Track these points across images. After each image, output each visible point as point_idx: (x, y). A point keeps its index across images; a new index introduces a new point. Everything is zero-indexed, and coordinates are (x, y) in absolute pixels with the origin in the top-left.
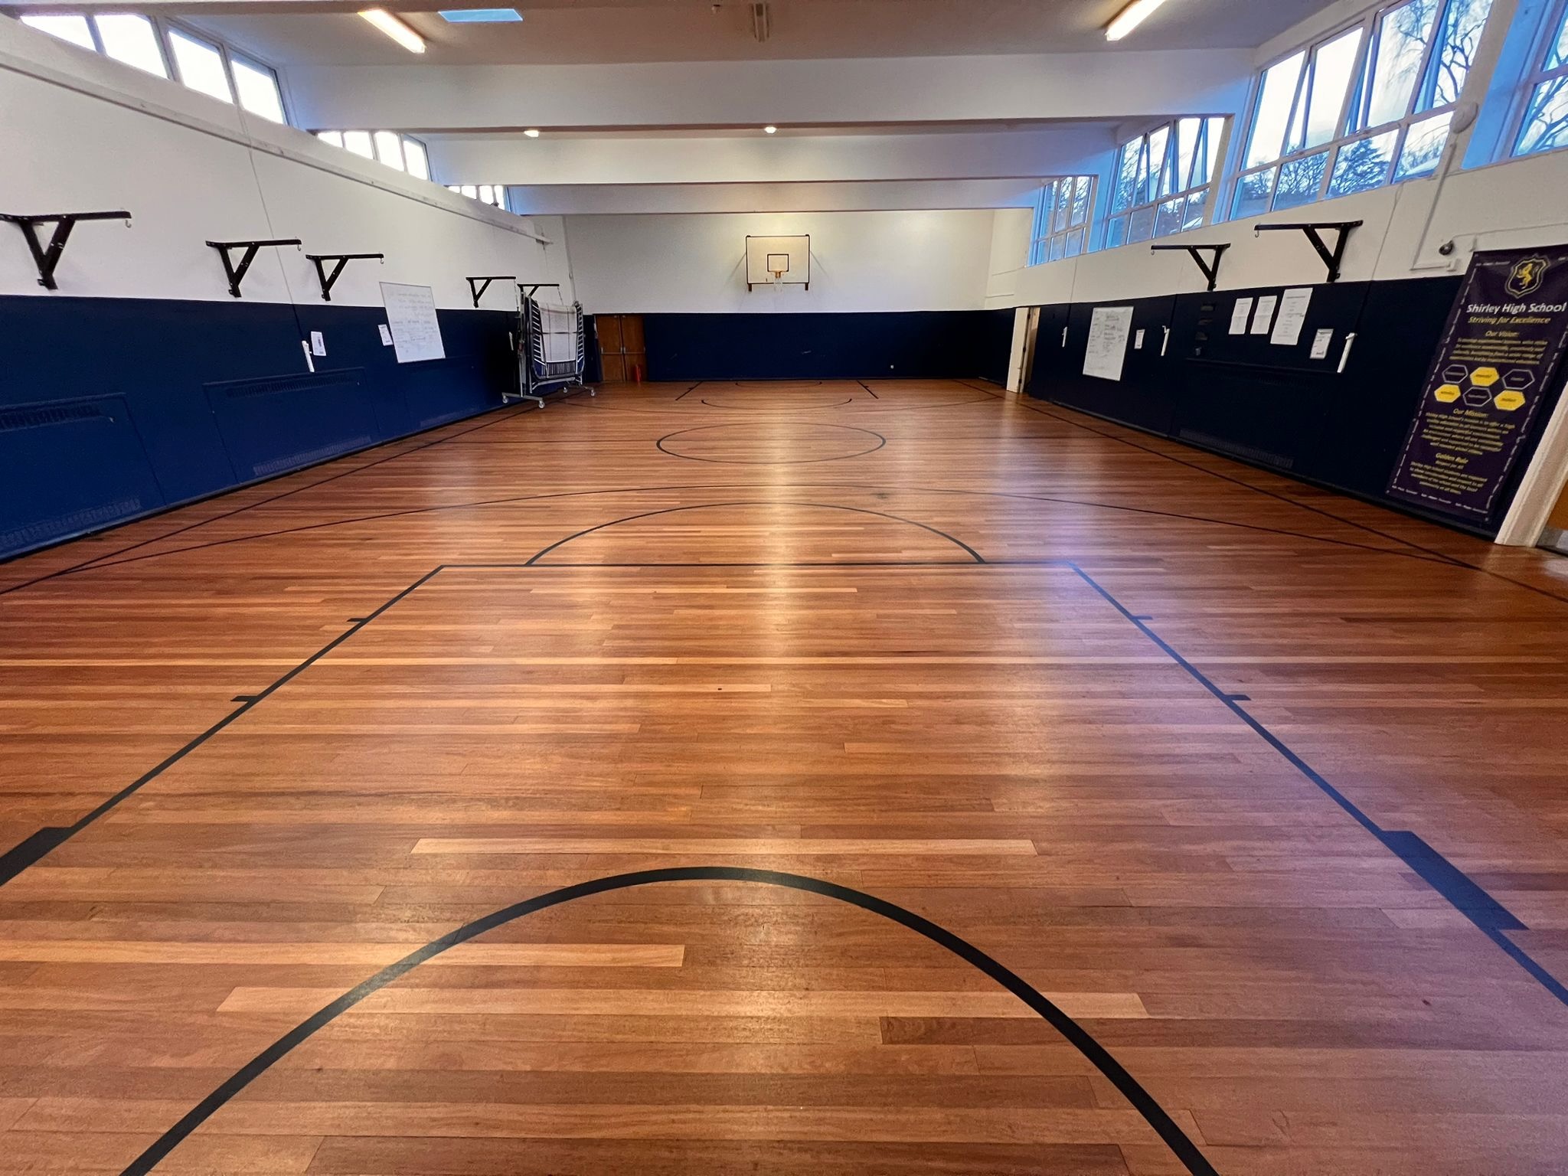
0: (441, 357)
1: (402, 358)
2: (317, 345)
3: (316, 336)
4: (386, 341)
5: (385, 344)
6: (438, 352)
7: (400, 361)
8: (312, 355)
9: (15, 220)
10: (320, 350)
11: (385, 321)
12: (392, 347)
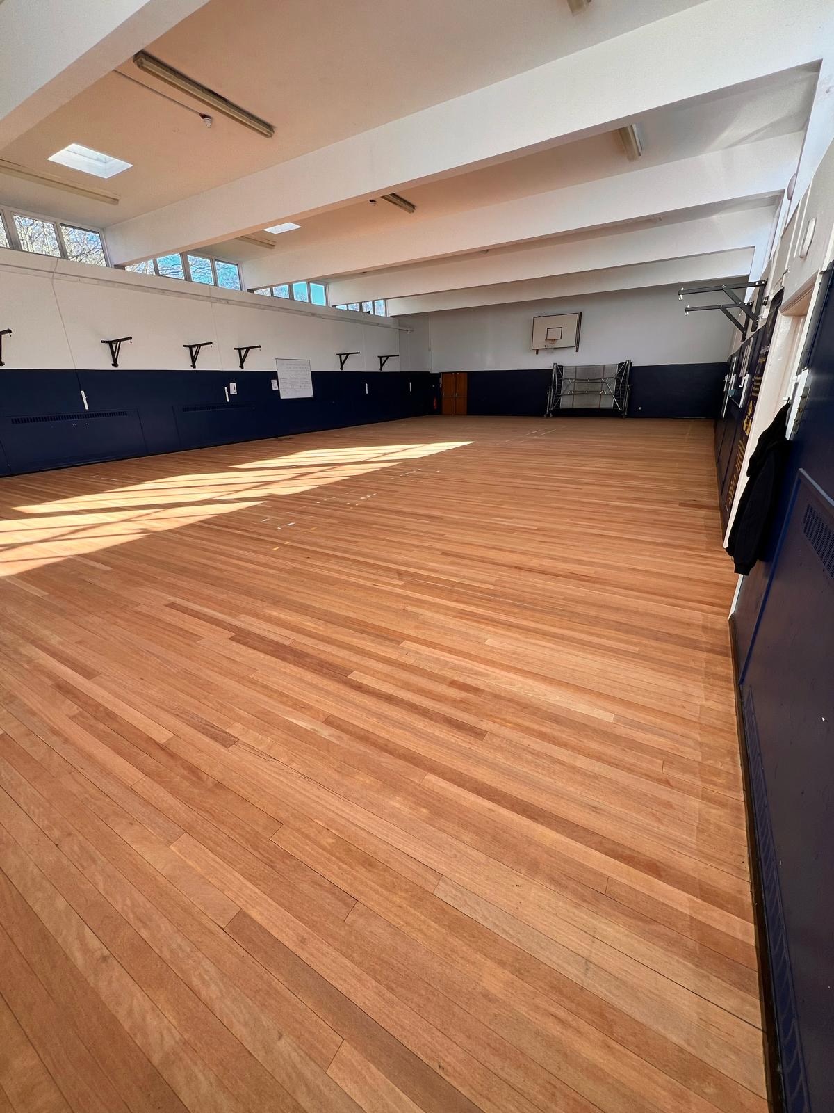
0: (311, 396)
1: (282, 397)
2: (233, 389)
3: (233, 386)
4: (275, 387)
5: (274, 389)
6: (308, 392)
7: (281, 398)
8: (229, 394)
9: (107, 342)
10: (234, 391)
11: (277, 378)
12: (279, 390)
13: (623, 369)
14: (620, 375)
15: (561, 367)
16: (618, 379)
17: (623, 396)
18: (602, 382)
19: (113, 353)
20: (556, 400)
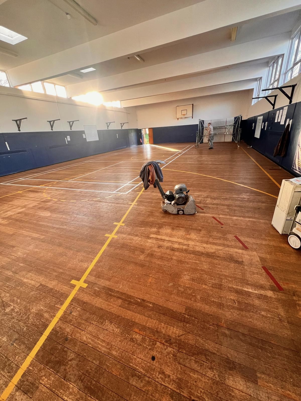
0: (98, 140)
1: (88, 141)
2: (69, 138)
3: (68, 137)
4: (84, 137)
8: (67, 140)
9: (15, 120)
10: (69, 139)
11: (84, 133)
12: (86, 138)
13: (237, 120)
14: (235, 123)
15: (203, 121)
16: (234, 125)
17: (237, 135)
18: (225, 128)
19: (18, 126)
20: (201, 138)
